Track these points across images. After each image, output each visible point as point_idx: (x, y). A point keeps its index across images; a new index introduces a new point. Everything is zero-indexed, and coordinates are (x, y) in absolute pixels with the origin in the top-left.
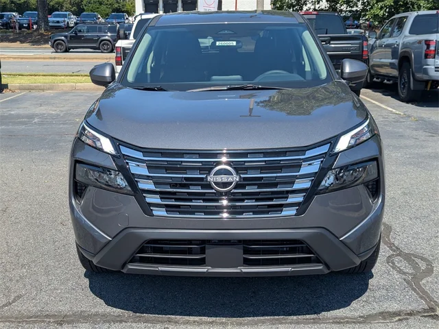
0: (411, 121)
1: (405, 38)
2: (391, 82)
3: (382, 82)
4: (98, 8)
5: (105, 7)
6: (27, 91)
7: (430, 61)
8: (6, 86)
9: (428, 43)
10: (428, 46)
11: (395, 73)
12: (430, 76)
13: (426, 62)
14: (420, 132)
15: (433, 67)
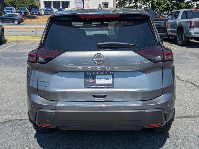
0: (188, 53)
1: (180, 20)
2: (173, 38)
3: (169, 38)
4: (22, 5)
5: (26, 5)
6: (16, 43)
7: (192, 29)
8: (6, 41)
9: (191, 22)
10: (191, 23)
11: (175, 34)
12: (192, 36)
13: (190, 30)
14: (194, 57)
15: (193, 32)
